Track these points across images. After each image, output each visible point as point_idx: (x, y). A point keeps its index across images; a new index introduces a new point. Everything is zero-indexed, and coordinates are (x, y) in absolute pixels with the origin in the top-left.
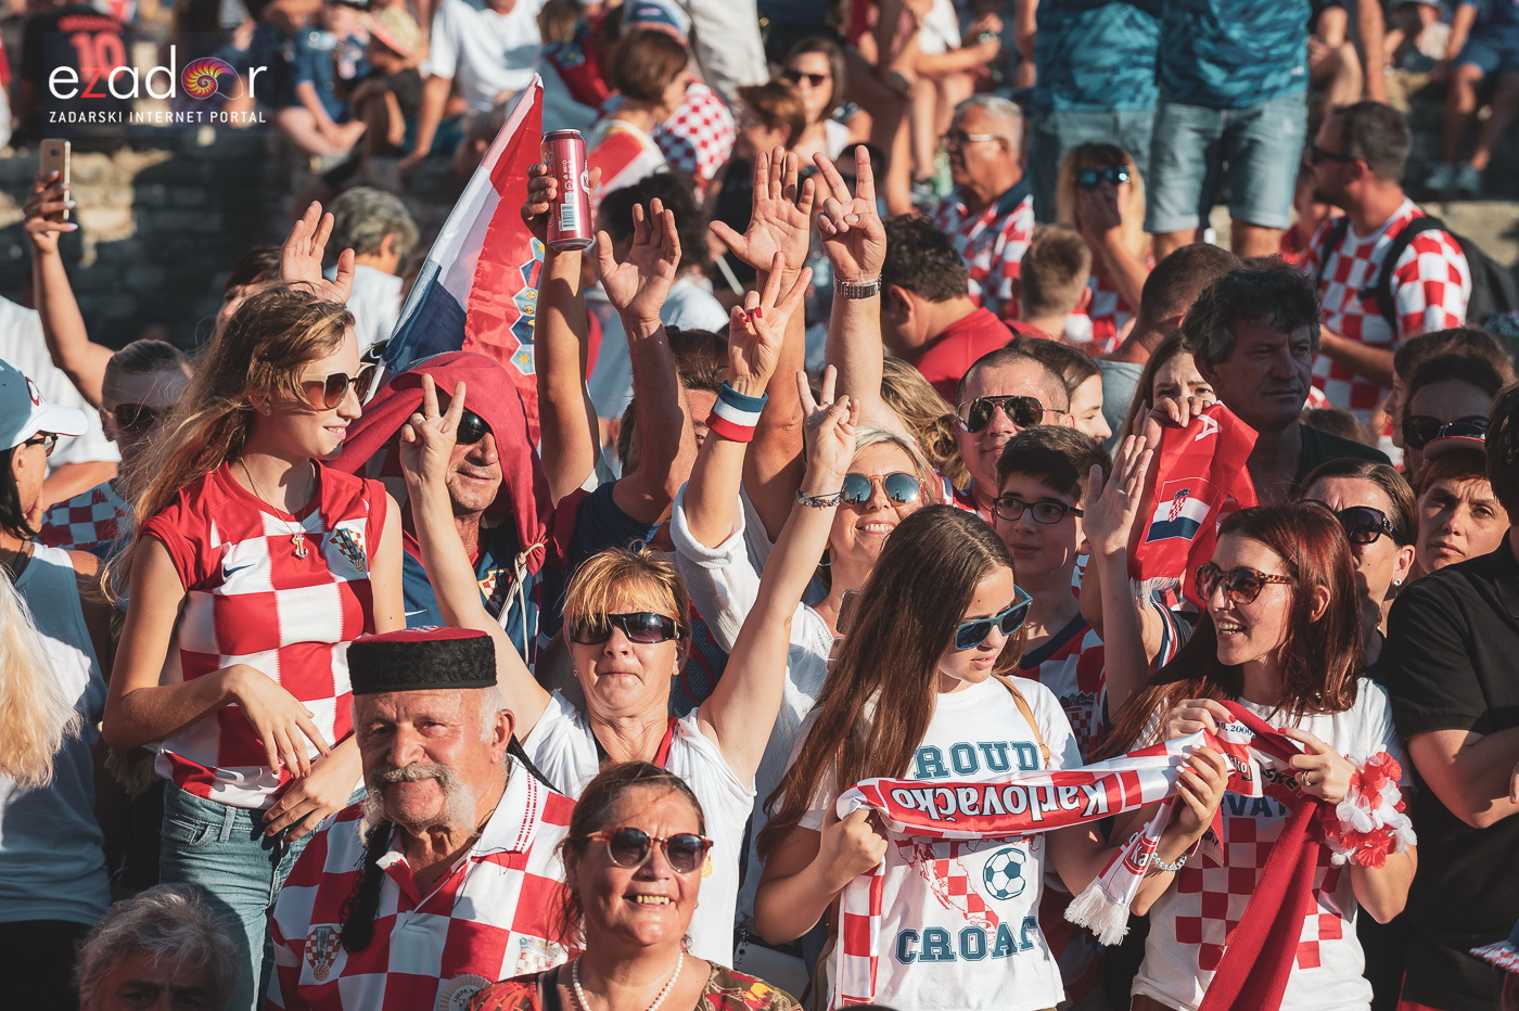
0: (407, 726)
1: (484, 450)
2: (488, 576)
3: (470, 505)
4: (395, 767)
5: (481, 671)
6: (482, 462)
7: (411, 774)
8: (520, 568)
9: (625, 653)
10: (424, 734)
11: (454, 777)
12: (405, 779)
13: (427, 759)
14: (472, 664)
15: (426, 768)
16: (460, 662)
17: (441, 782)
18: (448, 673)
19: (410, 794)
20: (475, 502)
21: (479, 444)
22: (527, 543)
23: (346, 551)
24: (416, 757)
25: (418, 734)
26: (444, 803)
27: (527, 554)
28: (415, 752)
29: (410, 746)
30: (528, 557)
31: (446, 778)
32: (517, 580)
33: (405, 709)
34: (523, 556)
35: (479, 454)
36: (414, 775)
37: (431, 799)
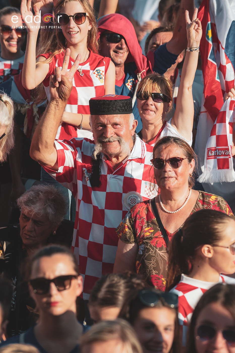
0: (109, 126)
1: (122, 45)
2: (128, 82)
3: (119, 63)
4: (106, 138)
5: (130, 109)
6: (121, 49)
7: (111, 140)
8: (139, 77)
9: (152, 105)
10: (114, 128)
11: (123, 141)
12: (109, 141)
13: (115, 135)
14: (128, 107)
15: (115, 138)
16: (125, 107)
17: (119, 142)
18: (122, 109)
19: (111, 146)
20: (121, 62)
21: (120, 43)
22: (141, 70)
23: (98, 76)
24: (112, 135)
25: (113, 128)
26: (120, 149)
27: (141, 73)
28: (112, 134)
29: (111, 131)
30: (141, 75)
31: (121, 141)
32: (139, 81)
33: (109, 121)
34: (140, 74)
35: (120, 46)
36: (112, 140)
37: (116, 148)
